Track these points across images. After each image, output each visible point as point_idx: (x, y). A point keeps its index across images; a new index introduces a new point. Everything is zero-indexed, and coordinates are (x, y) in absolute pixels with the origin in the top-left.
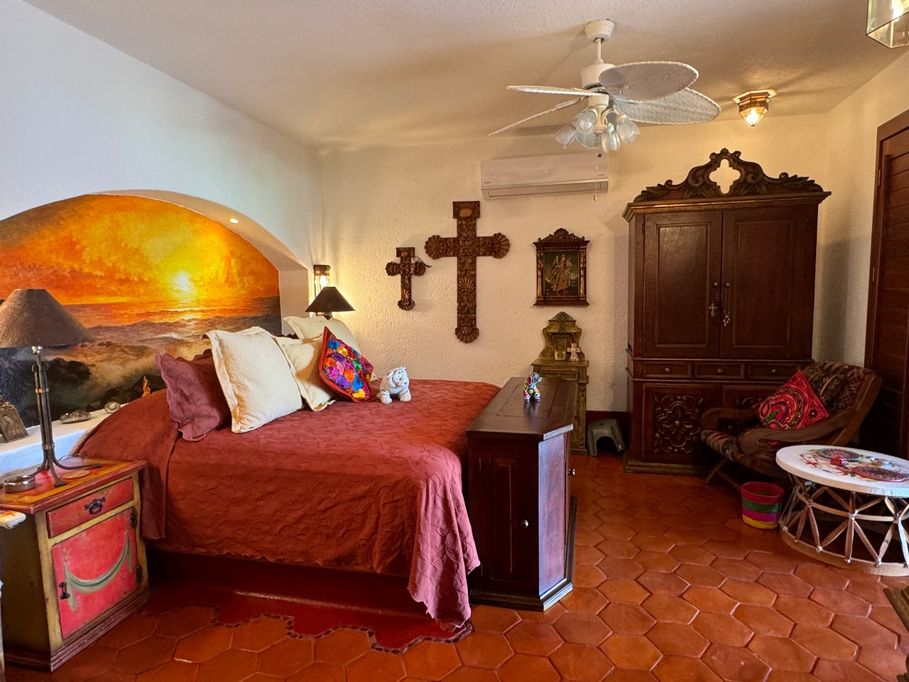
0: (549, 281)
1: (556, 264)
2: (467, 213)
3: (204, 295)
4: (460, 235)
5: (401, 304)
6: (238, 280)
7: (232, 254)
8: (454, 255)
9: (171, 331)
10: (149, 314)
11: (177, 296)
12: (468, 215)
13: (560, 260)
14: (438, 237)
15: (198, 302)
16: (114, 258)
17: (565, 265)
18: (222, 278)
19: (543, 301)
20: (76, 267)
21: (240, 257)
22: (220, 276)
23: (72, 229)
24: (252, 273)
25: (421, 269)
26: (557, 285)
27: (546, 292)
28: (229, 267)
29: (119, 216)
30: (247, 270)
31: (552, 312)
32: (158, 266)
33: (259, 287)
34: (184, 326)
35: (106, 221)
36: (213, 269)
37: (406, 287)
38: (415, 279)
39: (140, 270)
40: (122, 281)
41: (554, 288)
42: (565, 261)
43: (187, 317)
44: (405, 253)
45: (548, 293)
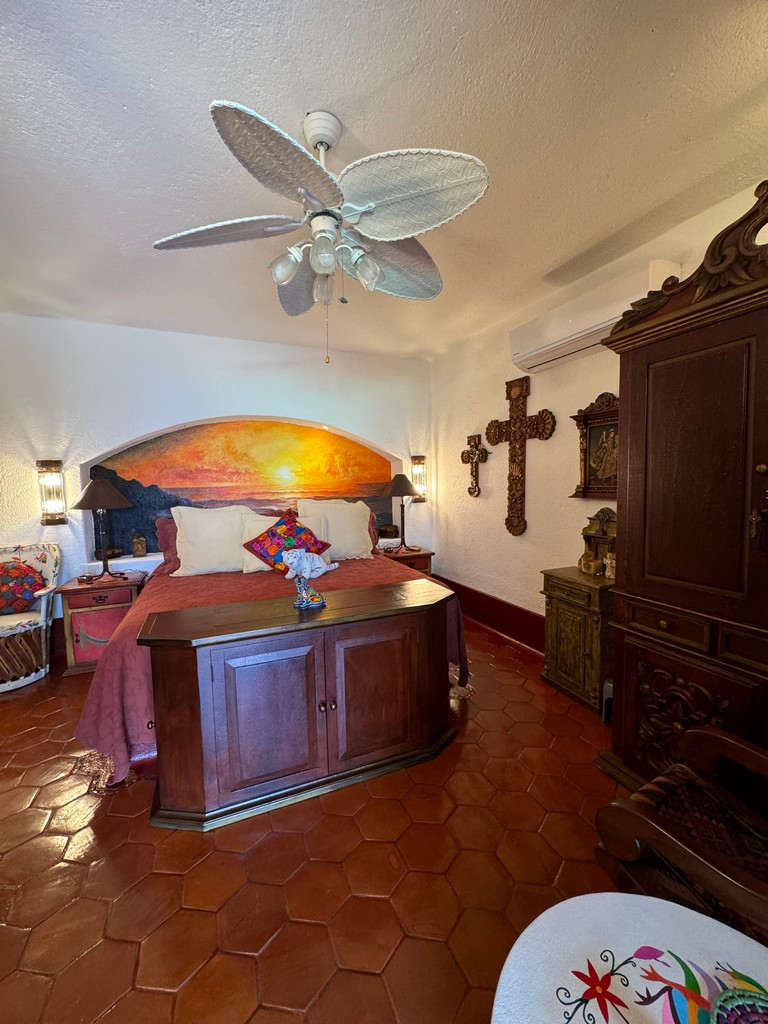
0: (593, 465)
1: (602, 443)
2: (518, 391)
3: (304, 481)
4: (511, 417)
5: (471, 491)
6: (341, 470)
7: (336, 452)
8: (506, 440)
9: (271, 505)
10: (253, 494)
11: (278, 482)
12: (518, 394)
13: (607, 437)
14: (497, 421)
15: (298, 486)
16: (226, 460)
17: (614, 443)
18: (323, 469)
19: (584, 492)
20: (199, 466)
21: (345, 454)
22: (322, 468)
23: (197, 444)
24: (358, 464)
25: (484, 456)
26: (604, 470)
27: (590, 481)
28: (332, 460)
29: (232, 434)
30: (352, 462)
31: (594, 507)
32: (261, 464)
33: (365, 475)
34: (284, 502)
35: (222, 438)
36: (314, 463)
37: (475, 474)
38: (481, 465)
39: (247, 466)
40: (232, 473)
41: (599, 474)
42: (613, 438)
43: (287, 496)
44: (474, 441)
45: (592, 482)
